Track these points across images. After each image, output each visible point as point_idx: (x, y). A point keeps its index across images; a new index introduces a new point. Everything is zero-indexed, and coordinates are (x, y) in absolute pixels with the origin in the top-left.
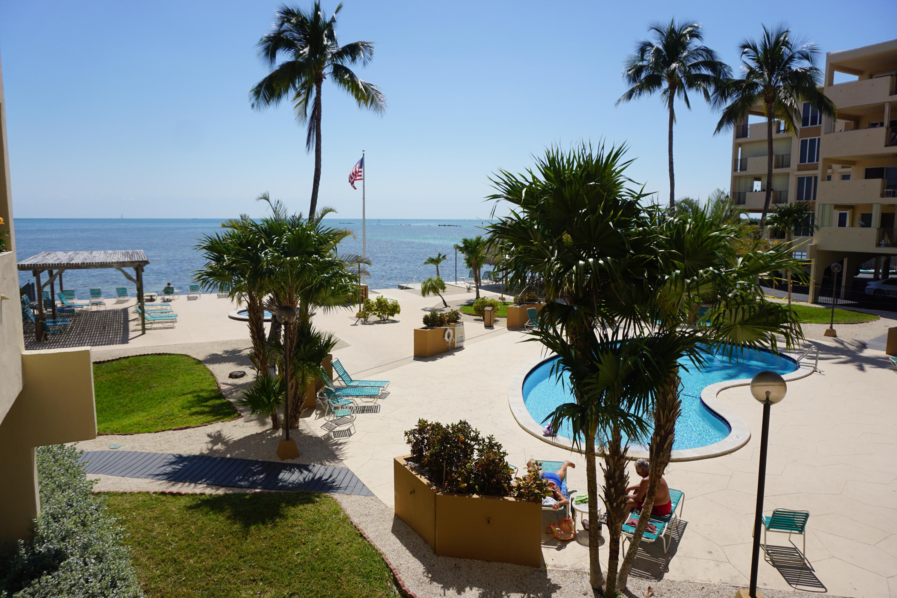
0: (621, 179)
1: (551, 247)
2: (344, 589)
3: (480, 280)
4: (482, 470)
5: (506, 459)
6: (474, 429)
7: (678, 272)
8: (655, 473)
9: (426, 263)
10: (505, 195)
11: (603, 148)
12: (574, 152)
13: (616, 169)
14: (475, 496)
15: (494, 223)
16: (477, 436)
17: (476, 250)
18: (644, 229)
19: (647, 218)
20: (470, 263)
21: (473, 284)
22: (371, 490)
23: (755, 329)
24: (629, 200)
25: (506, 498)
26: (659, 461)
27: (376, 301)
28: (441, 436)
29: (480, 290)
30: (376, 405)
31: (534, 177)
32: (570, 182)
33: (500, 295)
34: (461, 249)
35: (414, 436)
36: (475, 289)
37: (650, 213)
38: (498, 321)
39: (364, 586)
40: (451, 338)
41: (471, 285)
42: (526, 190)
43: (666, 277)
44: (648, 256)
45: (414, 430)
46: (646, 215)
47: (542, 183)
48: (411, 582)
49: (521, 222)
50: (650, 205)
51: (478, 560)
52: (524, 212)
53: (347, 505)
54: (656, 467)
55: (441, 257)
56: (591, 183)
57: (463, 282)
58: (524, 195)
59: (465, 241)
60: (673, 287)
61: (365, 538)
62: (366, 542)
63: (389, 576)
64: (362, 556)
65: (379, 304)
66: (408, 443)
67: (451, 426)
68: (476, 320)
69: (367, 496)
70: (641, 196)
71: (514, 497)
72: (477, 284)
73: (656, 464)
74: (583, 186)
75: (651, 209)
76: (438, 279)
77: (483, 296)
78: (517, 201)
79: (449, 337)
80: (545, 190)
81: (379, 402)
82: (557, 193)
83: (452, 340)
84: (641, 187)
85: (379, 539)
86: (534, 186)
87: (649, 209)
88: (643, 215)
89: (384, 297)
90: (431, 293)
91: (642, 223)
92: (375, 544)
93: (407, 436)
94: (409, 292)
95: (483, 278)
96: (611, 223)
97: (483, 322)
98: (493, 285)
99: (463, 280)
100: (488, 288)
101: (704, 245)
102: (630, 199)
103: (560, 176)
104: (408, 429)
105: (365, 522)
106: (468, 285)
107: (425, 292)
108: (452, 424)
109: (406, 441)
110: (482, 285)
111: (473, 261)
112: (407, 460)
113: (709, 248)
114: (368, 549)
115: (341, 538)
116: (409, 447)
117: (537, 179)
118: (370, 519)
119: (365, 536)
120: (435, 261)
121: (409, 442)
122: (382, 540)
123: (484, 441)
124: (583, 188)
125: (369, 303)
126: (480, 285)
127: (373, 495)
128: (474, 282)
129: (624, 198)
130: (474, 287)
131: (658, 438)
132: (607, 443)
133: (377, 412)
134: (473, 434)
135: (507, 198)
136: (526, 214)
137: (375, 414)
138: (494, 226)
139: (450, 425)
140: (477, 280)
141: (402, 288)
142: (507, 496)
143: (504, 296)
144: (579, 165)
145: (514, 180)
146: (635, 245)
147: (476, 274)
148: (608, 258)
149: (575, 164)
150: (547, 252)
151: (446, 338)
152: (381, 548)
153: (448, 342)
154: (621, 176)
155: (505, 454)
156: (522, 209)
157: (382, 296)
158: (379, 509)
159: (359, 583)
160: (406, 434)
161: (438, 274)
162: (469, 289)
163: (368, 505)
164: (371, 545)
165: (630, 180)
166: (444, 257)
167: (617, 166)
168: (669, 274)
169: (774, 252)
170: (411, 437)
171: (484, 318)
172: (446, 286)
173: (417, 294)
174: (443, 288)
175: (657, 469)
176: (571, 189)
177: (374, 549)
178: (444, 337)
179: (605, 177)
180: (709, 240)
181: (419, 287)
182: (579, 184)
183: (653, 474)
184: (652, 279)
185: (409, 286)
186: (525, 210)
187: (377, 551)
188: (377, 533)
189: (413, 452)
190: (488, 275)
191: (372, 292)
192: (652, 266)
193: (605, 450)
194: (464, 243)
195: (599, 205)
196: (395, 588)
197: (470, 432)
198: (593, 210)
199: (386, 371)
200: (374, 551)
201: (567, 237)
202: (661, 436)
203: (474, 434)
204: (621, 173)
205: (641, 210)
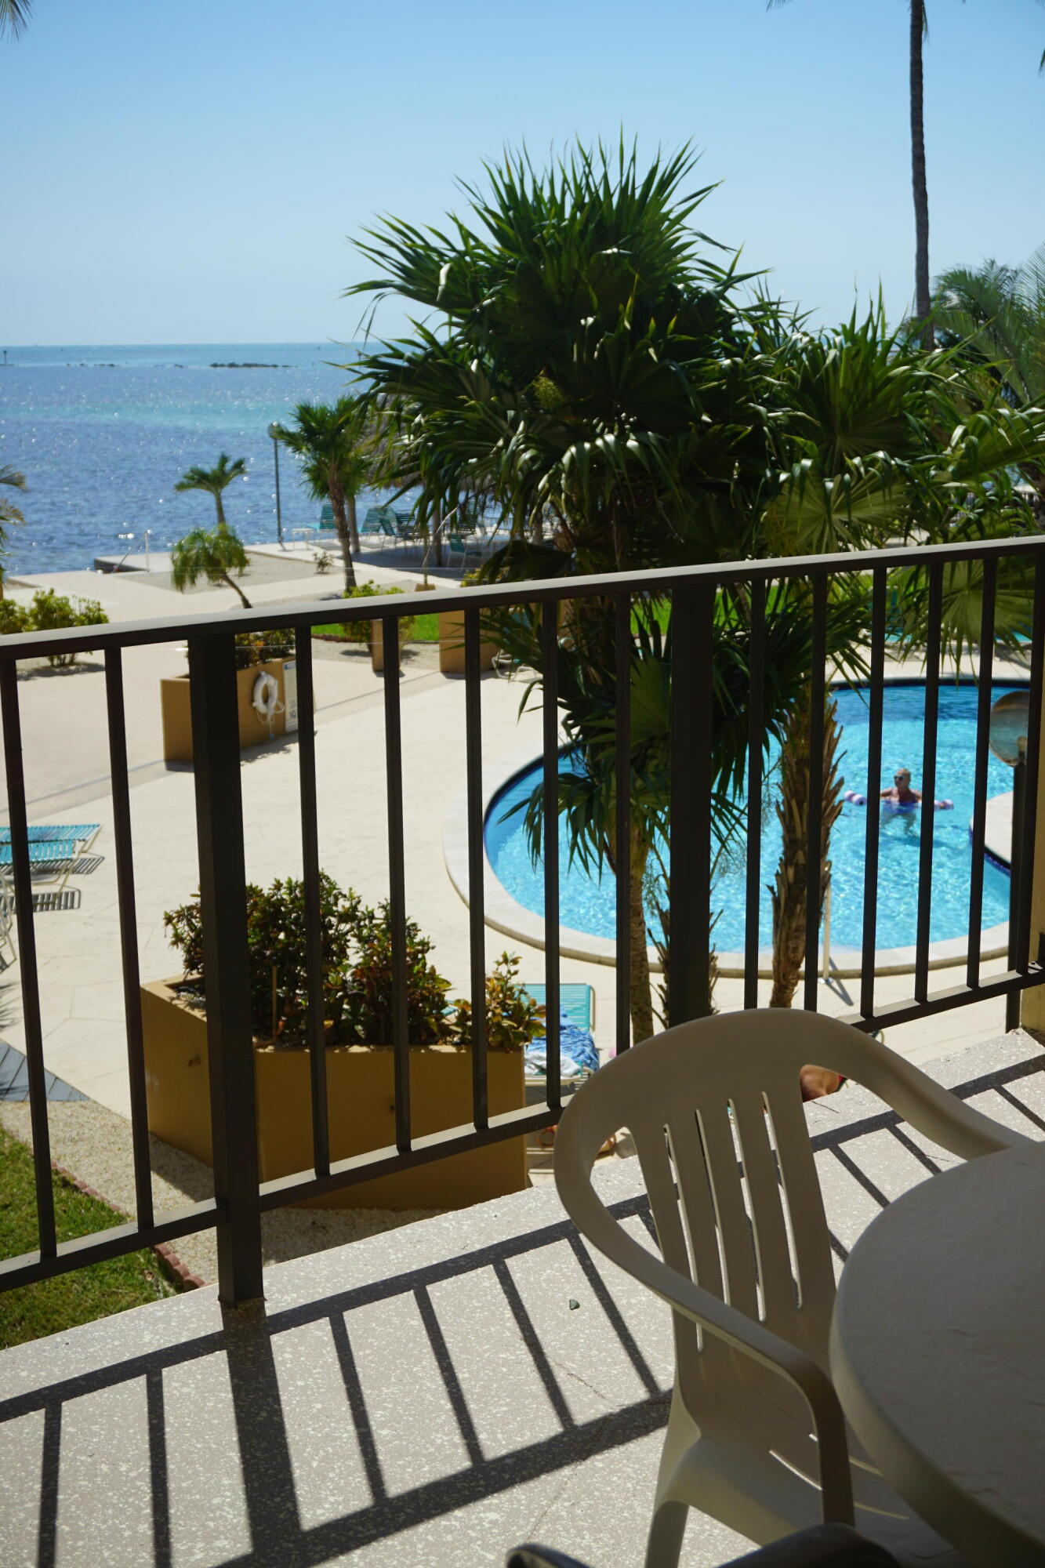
0: (685, 237)
1: (511, 413)
2: (35, 1298)
3: (356, 536)
4: (369, 983)
5: (431, 959)
6: (346, 892)
7: (807, 463)
8: (786, 954)
9: (181, 487)
10: (398, 281)
11: (633, 159)
12: (563, 171)
13: (670, 211)
14: (356, 1049)
15: (372, 354)
16: (354, 908)
17: (339, 439)
18: (734, 363)
19: (750, 334)
20: (321, 482)
21: (334, 548)
22: (78, 1087)
23: (1010, 598)
24: (704, 291)
25: (434, 1047)
26: (794, 925)
27: (34, 605)
28: (263, 911)
29: (356, 566)
30: (65, 890)
31: (466, 235)
32: (556, 251)
33: (419, 578)
34: (292, 440)
35: (190, 924)
36: (341, 563)
37: (757, 324)
38: (415, 654)
39: (85, 1288)
40: (273, 703)
41: (329, 553)
42: (450, 271)
43: (783, 477)
44: (739, 428)
45: (190, 908)
46: (748, 327)
47: (489, 251)
48: (206, 1265)
49: (438, 353)
50: (756, 303)
51: (371, 1208)
52: (451, 324)
53: (18, 1124)
54: (787, 941)
55: (229, 466)
56: (609, 251)
57: (301, 545)
58: (443, 281)
59: (305, 414)
60: (796, 499)
61: (76, 1188)
62: (80, 1196)
63: (149, 1261)
64: (73, 1226)
65: (45, 616)
66: (175, 943)
67: (285, 885)
68: (348, 653)
69: (68, 1101)
70: (731, 281)
71: (455, 1044)
72: (346, 548)
73: (788, 935)
74: (590, 255)
75: (760, 313)
76: (225, 535)
77: (366, 582)
78: (428, 298)
79: (266, 700)
80: (497, 272)
81: (74, 881)
82: (527, 279)
83: (277, 708)
84: (732, 256)
85: (113, 1187)
86: (468, 259)
87: (753, 313)
88: (742, 326)
89: (58, 594)
90: (203, 578)
91: (737, 346)
92: (103, 1199)
93: (170, 927)
94: (131, 579)
95: (365, 529)
96: (651, 351)
97: (369, 659)
98: (397, 550)
99: (303, 538)
100: (382, 559)
101: (880, 395)
102: (708, 286)
103: (533, 234)
104: (173, 908)
105: (72, 1155)
106: (320, 552)
107: (182, 576)
108: (290, 882)
109: (170, 939)
110: (364, 550)
111: (330, 475)
112: (176, 987)
113: (892, 403)
114: (88, 1210)
115: (12, 1195)
116: (179, 954)
117: (475, 239)
118: (83, 1148)
119: (75, 1183)
120: (214, 480)
121: (178, 939)
122: (121, 1189)
123: (372, 917)
124: (588, 260)
125: (12, 612)
126: (357, 550)
127: (83, 1097)
128: (337, 542)
129: (694, 284)
130: (339, 558)
131: (791, 871)
132: (662, 880)
133: (72, 907)
134: (343, 905)
135: (402, 290)
136: (456, 330)
137: (69, 912)
138: (374, 362)
139: (284, 881)
140: (347, 532)
141: (108, 568)
142: (436, 1043)
143: (432, 580)
144: (578, 205)
145: (419, 242)
146: (715, 402)
147: (340, 513)
148: (650, 433)
149: (569, 202)
150: (503, 423)
151: (259, 703)
152: (121, 1205)
153: (265, 716)
154: (684, 228)
155: (425, 946)
156: (444, 316)
157: (52, 592)
158: (105, 1125)
159: (73, 1281)
160: (169, 920)
161: (221, 518)
162: (322, 564)
163: (74, 1120)
164: (92, 1201)
165: (704, 237)
166: (239, 466)
167: (673, 204)
168: (789, 470)
169: (1039, 410)
170: (183, 927)
171: (370, 647)
172: (248, 556)
173: (158, 584)
174: (243, 562)
175: (791, 944)
176: (559, 264)
177: (103, 1207)
178: (252, 700)
179: (641, 234)
180: (889, 387)
181: (163, 563)
182: (578, 250)
183: (782, 959)
184: (750, 479)
185: (130, 561)
186: (455, 319)
187: (110, 1211)
188: (106, 1176)
189: (191, 964)
190: (381, 520)
191: (14, 583)
192: (754, 450)
193: (657, 893)
194: (301, 419)
195: (621, 306)
196: (165, 1283)
197: (336, 899)
198: (609, 321)
199: (83, 803)
200: (103, 1213)
201: (545, 385)
202: (796, 865)
203: (347, 904)
204: (685, 222)
205: (732, 316)
